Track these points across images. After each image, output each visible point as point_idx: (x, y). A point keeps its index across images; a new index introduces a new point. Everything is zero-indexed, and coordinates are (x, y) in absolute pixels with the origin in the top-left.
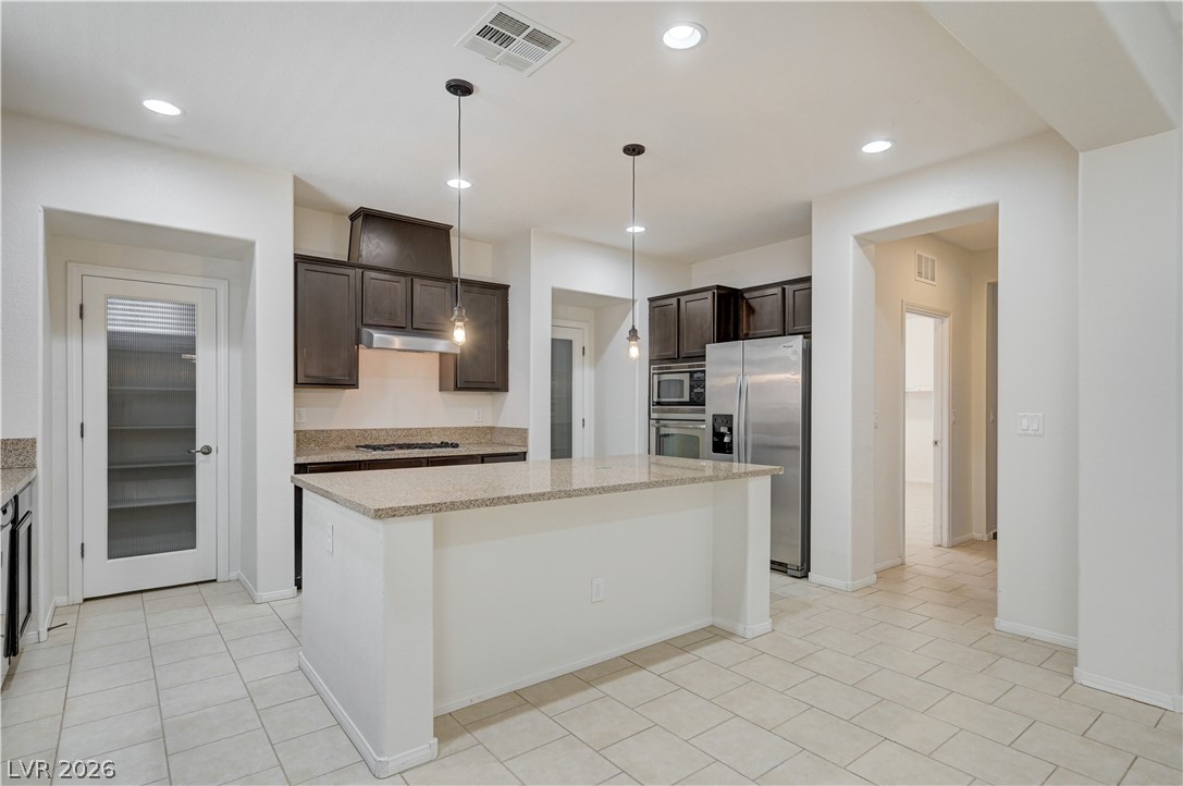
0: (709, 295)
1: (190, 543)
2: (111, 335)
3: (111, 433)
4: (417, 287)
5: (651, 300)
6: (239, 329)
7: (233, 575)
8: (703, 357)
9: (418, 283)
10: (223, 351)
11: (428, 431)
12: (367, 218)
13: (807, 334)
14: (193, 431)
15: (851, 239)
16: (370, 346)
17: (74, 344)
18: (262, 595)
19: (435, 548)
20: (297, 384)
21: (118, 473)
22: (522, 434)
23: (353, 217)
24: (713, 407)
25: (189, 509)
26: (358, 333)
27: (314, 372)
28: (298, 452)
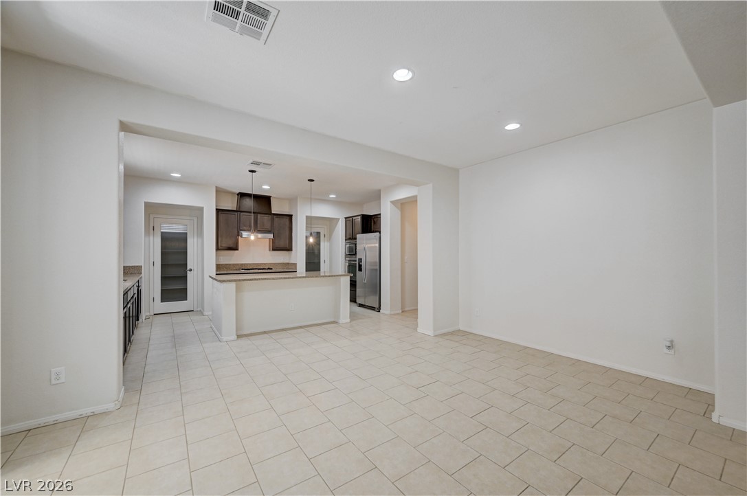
0: (359, 217)
1: (185, 298)
2: (162, 233)
3: (162, 265)
4: (259, 217)
5: (346, 218)
6: (200, 232)
7: (199, 309)
8: (356, 239)
9: (259, 215)
10: (195, 239)
11: (265, 264)
12: (242, 195)
13: (380, 232)
14: (186, 264)
15: (389, 203)
16: (242, 237)
17: (151, 238)
18: (206, 313)
19: (236, 292)
20: (218, 249)
21: (164, 279)
22: (295, 265)
23: (238, 194)
24: (358, 256)
25: (185, 290)
26: (238, 232)
27: (225, 245)
28: (217, 271)
